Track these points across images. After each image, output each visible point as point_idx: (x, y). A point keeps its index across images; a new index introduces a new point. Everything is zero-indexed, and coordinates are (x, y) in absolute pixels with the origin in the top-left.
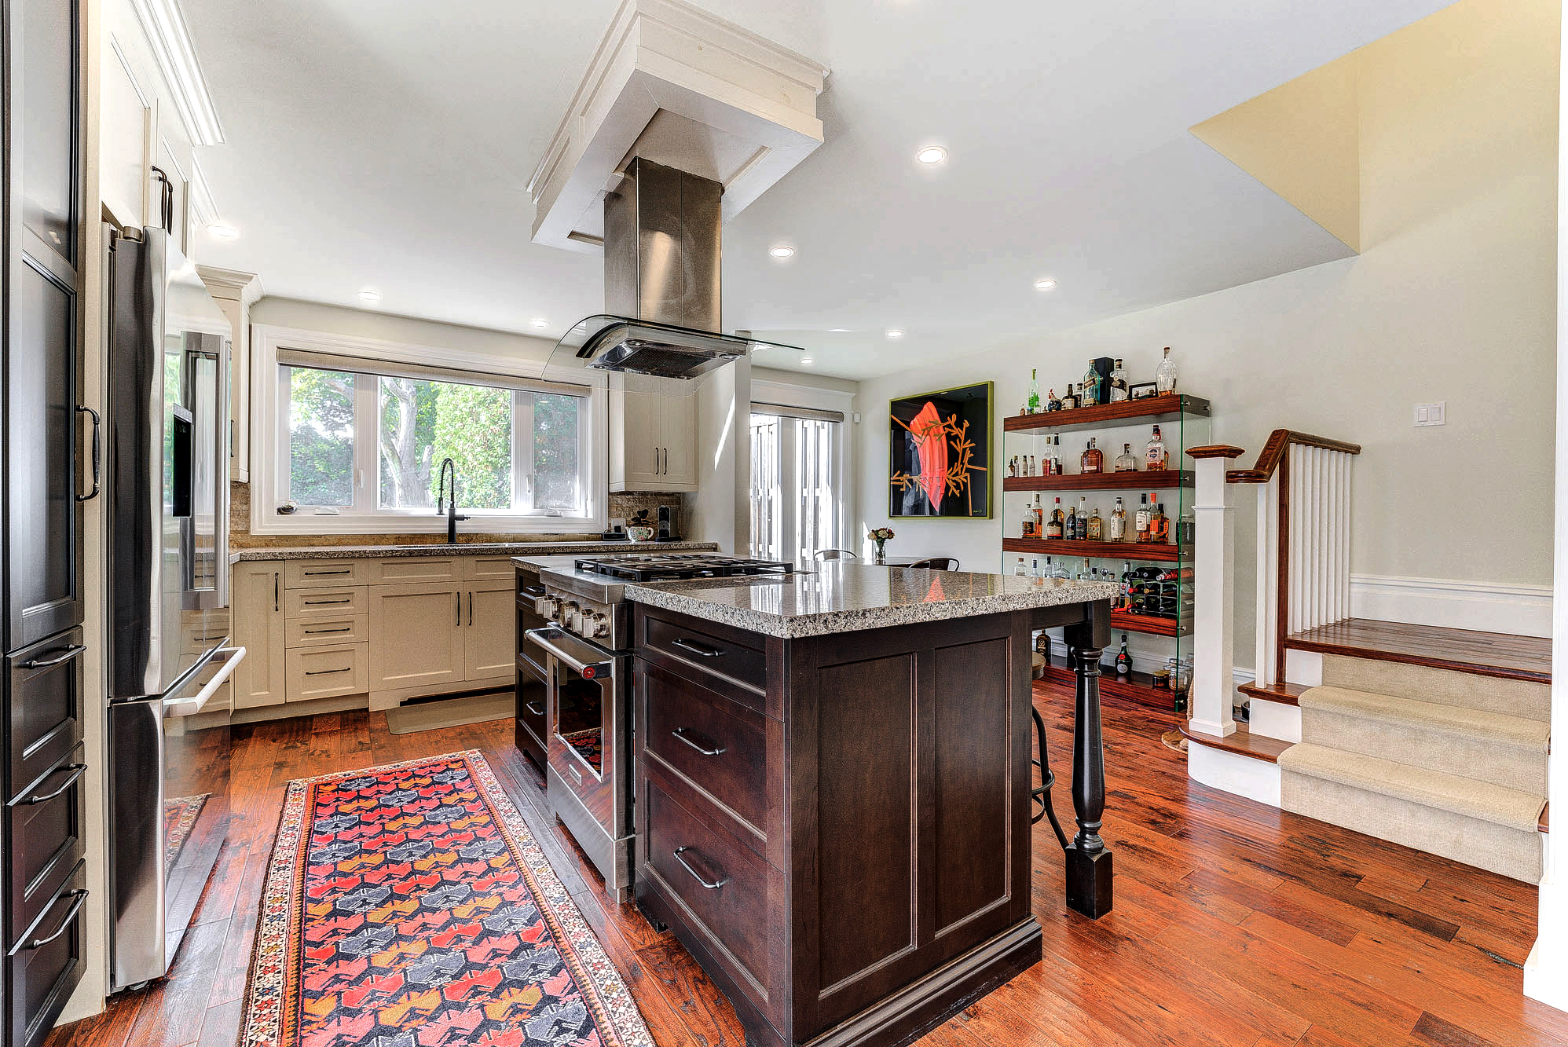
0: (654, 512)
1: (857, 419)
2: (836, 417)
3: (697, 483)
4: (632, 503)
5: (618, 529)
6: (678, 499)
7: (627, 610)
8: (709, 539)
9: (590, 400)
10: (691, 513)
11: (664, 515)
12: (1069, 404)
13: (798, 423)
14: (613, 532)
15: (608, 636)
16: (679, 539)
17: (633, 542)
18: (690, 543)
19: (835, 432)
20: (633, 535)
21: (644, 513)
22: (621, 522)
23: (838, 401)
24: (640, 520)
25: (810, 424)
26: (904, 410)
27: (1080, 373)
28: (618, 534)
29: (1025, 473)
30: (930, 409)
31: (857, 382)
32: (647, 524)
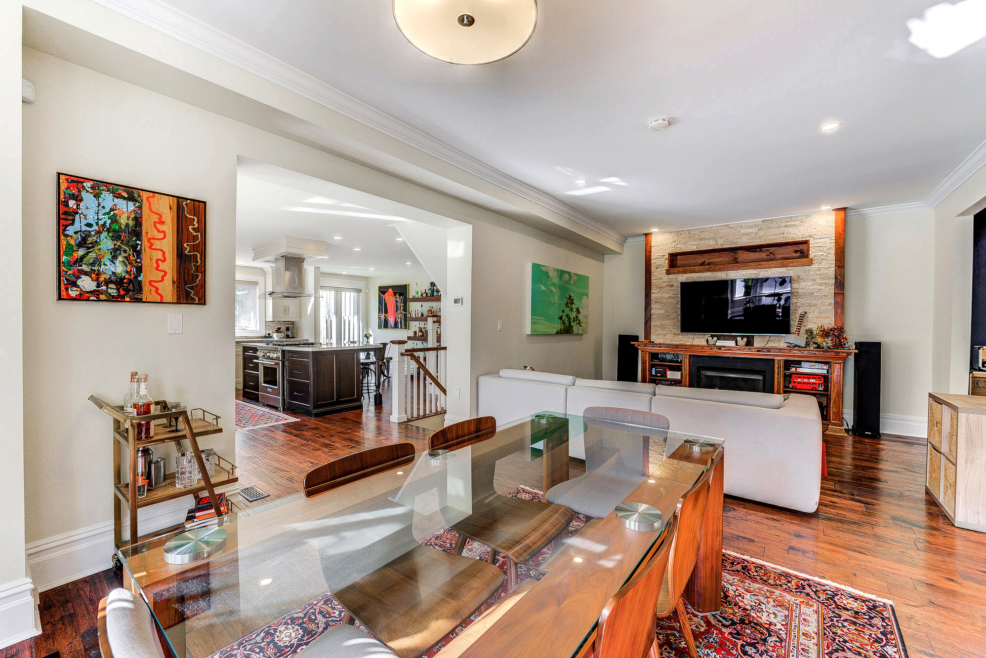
0: (283, 328)
1: (367, 292)
2: (359, 291)
3: (300, 317)
4: (274, 325)
5: (269, 334)
6: (293, 323)
7: (283, 351)
8: (305, 338)
9: (258, 287)
10: (298, 328)
11: (288, 329)
12: (424, 295)
13: (343, 293)
14: (267, 335)
15: (279, 358)
16: (293, 338)
17: (276, 339)
18: (298, 339)
19: (358, 296)
20: (275, 336)
21: (279, 329)
22: (270, 332)
23: (361, 285)
24: (278, 330)
25: (347, 294)
26: (383, 290)
27: (428, 286)
28: (269, 336)
29: (415, 315)
30: (390, 290)
31: (367, 277)
32: (281, 332)
